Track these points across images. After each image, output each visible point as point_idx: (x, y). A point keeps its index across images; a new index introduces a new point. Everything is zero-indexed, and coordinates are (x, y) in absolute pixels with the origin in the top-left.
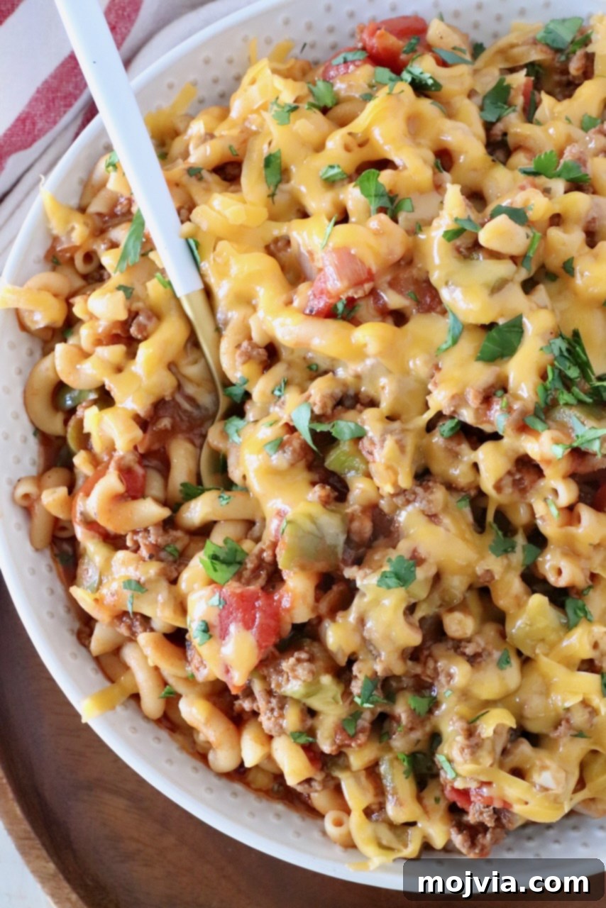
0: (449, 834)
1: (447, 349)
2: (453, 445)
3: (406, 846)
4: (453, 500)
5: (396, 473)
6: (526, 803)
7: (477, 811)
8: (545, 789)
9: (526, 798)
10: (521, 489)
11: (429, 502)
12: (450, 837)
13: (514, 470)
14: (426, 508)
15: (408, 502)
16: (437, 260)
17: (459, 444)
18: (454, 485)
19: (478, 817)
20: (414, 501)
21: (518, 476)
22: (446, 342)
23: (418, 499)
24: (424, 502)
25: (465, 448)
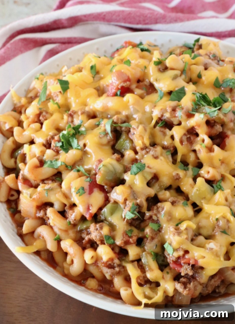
0: (175, 286)
1: (159, 101)
2: (163, 129)
3: (157, 295)
4: (164, 151)
5: (143, 138)
6: (204, 257)
7: (184, 269)
8: (211, 249)
9: (204, 255)
10: (191, 142)
11: (156, 151)
12: (175, 287)
13: (187, 133)
14: (154, 154)
15: (147, 152)
16: (151, 73)
17: (165, 129)
18: (164, 146)
19: (185, 272)
20: (149, 151)
21: (188, 136)
22: (158, 99)
23: (151, 150)
24: (153, 151)
25: (167, 130)
